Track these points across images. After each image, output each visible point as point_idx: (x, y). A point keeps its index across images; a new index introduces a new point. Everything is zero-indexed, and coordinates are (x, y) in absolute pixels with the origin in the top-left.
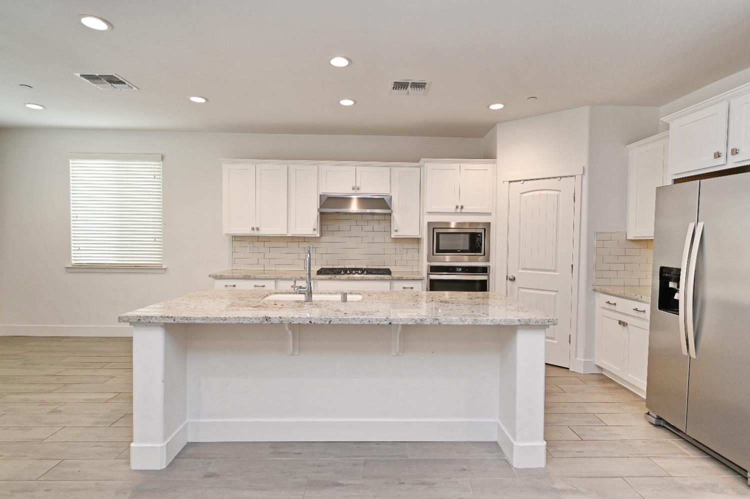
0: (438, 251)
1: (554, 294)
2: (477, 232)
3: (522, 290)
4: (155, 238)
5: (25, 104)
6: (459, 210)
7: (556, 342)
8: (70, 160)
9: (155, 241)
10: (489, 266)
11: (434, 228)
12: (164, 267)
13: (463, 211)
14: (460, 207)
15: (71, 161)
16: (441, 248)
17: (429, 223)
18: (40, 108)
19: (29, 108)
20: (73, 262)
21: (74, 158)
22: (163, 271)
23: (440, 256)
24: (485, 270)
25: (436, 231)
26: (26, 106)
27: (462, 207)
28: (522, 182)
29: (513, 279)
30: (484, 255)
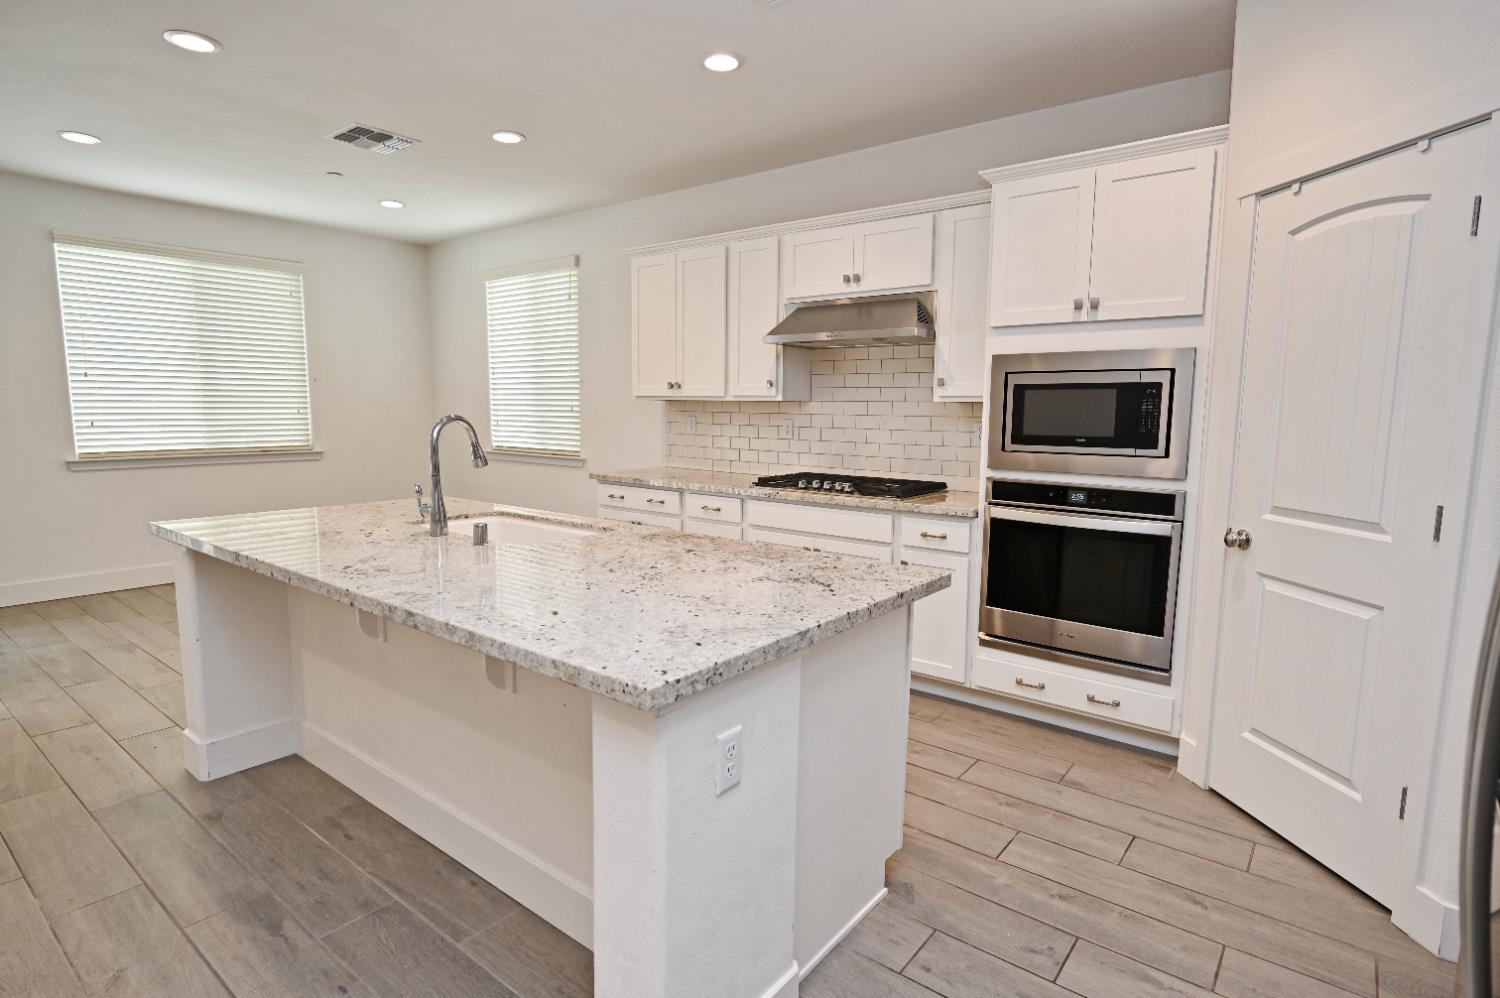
0: (1018, 438)
1: (1366, 614)
2: (1144, 380)
3: (1270, 586)
4: (572, 406)
5: (379, 202)
6: (1084, 316)
7: (1357, 797)
8: (487, 282)
9: (572, 411)
10: (1185, 495)
11: (1007, 374)
12: (582, 456)
13: (1101, 315)
14: (1087, 305)
15: (487, 284)
16: (1028, 430)
17: (998, 360)
18: (400, 205)
19: (386, 208)
20: (495, 444)
21: (490, 279)
22: (580, 464)
23: (1027, 453)
24: (1163, 505)
25: (1013, 381)
26: (382, 207)
27: (1095, 306)
28: (1295, 187)
29: (1246, 543)
30: (1167, 455)
